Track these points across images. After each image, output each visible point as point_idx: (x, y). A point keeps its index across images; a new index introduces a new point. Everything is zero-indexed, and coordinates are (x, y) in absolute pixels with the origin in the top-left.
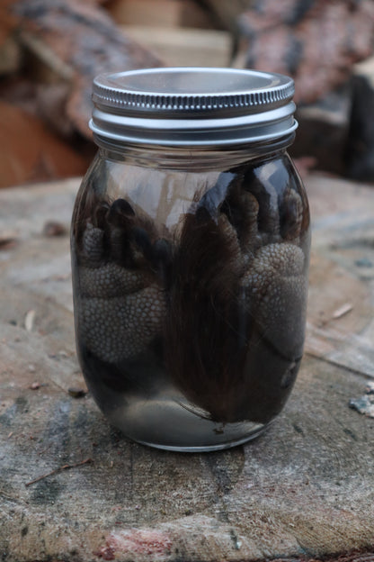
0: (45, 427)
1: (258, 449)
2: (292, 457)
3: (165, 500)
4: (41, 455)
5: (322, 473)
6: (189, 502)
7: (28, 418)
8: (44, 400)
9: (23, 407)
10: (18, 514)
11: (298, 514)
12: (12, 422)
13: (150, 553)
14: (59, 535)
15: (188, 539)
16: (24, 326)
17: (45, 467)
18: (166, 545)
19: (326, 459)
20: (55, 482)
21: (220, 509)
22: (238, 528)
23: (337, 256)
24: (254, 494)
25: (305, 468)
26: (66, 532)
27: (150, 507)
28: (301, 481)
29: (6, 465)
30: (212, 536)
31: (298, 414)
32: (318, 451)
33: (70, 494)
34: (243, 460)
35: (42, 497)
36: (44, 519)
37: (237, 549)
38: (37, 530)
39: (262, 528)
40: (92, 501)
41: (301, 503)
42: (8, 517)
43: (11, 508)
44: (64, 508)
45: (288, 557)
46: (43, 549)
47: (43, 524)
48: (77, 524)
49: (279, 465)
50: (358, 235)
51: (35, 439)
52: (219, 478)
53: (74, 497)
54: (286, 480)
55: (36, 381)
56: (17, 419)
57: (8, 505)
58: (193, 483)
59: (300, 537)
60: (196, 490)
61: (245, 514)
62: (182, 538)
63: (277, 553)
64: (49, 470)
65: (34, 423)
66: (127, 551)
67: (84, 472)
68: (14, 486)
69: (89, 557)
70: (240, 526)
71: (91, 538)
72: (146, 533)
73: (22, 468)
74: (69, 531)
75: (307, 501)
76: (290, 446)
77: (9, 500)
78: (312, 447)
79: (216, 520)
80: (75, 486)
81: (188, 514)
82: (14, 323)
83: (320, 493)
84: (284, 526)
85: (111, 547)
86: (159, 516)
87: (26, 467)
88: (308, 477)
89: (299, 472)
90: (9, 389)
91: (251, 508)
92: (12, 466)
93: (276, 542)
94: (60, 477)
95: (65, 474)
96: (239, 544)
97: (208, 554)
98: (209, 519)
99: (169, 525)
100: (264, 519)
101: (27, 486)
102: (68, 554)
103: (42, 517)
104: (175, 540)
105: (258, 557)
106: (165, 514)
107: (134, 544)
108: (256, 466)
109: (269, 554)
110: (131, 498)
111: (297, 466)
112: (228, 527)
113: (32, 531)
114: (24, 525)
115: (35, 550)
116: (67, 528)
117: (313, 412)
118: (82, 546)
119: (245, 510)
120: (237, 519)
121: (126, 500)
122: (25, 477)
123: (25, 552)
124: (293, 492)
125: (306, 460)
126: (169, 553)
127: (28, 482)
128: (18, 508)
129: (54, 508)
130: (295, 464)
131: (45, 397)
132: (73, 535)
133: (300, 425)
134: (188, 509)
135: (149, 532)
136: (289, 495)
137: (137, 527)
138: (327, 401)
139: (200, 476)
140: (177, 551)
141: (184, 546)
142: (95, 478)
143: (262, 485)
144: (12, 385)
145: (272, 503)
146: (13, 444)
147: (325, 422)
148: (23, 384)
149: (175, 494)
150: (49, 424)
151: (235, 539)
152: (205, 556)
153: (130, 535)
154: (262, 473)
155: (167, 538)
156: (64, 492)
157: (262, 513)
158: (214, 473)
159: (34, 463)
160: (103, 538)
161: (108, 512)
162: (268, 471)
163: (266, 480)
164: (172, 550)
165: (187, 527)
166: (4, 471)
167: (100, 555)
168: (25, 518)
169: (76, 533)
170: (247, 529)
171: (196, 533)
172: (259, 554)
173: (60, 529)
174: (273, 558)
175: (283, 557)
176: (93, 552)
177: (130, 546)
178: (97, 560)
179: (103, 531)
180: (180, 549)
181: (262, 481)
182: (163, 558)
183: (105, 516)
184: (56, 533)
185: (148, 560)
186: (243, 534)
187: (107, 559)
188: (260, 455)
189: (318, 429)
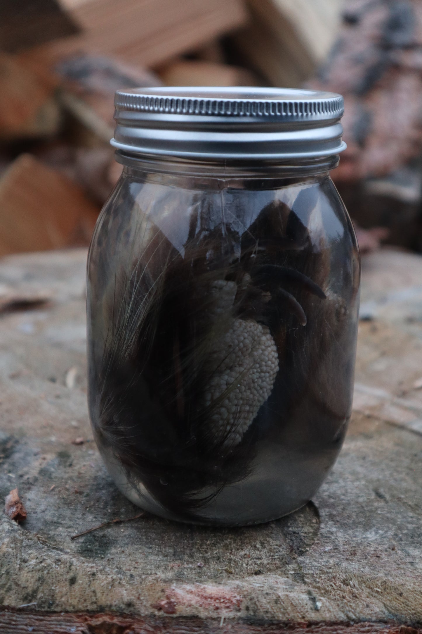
0: (92, 482)
1: (335, 513)
2: (375, 522)
3: (231, 559)
4: (87, 509)
5: (410, 539)
6: (259, 562)
7: (72, 472)
8: (90, 455)
9: (65, 462)
10: (65, 563)
11: (384, 579)
12: (54, 475)
13: (217, 608)
14: (112, 586)
15: (260, 596)
16: (64, 384)
17: (92, 521)
18: (234, 601)
19: (414, 526)
20: (104, 536)
21: (295, 570)
22: (317, 590)
23: (415, 329)
24: (332, 557)
25: (390, 533)
26: (119, 583)
27: (213, 565)
28: (386, 547)
29: (48, 517)
30: (287, 595)
31: (378, 480)
32: (404, 517)
33: (122, 549)
34: (319, 523)
35: (91, 551)
36: (94, 570)
37: (316, 610)
38: (87, 579)
39: (344, 591)
40: (147, 557)
41: (387, 568)
42: (54, 564)
43: (57, 557)
44: (115, 562)
45: (375, 622)
46: (94, 599)
47: (94, 574)
48: (131, 576)
49: (360, 529)
51: (81, 493)
52: (291, 540)
53: (127, 551)
54: (369, 545)
55: (79, 436)
56: (60, 473)
57: (54, 554)
58: (262, 544)
59: (388, 603)
60: (265, 550)
61: (323, 576)
62: (253, 595)
63: (362, 616)
64: (97, 525)
65: (79, 477)
66: (190, 605)
67: (137, 528)
68: (58, 539)
69: (146, 610)
70: (319, 588)
71: (149, 590)
72: (211, 589)
73: (67, 522)
74: (124, 582)
75: (394, 566)
76: (371, 511)
77: (54, 548)
78: (397, 513)
79: (290, 581)
80: (127, 541)
81: (257, 573)
82: (53, 380)
83: (408, 560)
84: (369, 590)
85: (172, 600)
86: (225, 574)
87: (71, 521)
88: (394, 543)
89: (382, 537)
90: (50, 443)
91: (331, 570)
92: (55, 519)
93: (361, 606)
94: (110, 532)
95: (116, 529)
96: (319, 604)
97: (284, 614)
98: (283, 579)
99: (237, 582)
100: (345, 582)
101: (73, 539)
102: (123, 606)
103: (92, 567)
104: (245, 597)
105: (341, 619)
106: (231, 573)
107: (198, 599)
108: (334, 529)
109: (354, 617)
110: (192, 556)
111: (381, 532)
112: (304, 587)
113: (81, 581)
114: (71, 574)
115: (85, 600)
116: (120, 579)
117: (396, 480)
118: (139, 598)
119: (323, 572)
120: (315, 581)
121: (186, 558)
122: (70, 530)
123: (74, 602)
124: (378, 557)
125: (390, 525)
126: (239, 610)
127: (74, 535)
128: (65, 557)
129: (104, 562)
130: (378, 528)
131: (91, 452)
132: (128, 587)
133: (382, 491)
134: (257, 569)
135: (215, 588)
136: (373, 560)
137: (201, 582)
138: (411, 469)
139: (271, 537)
140: (247, 608)
141: (255, 604)
142: (150, 535)
143: (341, 549)
144: (53, 439)
145: (354, 567)
146: (56, 497)
147: (411, 490)
148: (66, 438)
149: (242, 553)
150: (96, 478)
151: (314, 600)
152: (280, 615)
153: (193, 589)
154: (341, 536)
155: (236, 595)
156: (115, 547)
157: (343, 576)
158: (286, 535)
159: (80, 516)
160: (163, 591)
161: (165, 569)
162: (348, 534)
163: (346, 543)
164: (243, 606)
165: (258, 585)
166: (46, 523)
167: (160, 608)
168: (73, 568)
169: (131, 584)
170: (327, 591)
171: (269, 591)
172: (342, 617)
173: (113, 580)
174: (358, 621)
175: (369, 621)
176: (151, 605)
177: (194, 600)
178: (156, 613)
179: (162, 584)
180: (251, 607)
181: (341, 544)
182: (231, 615)
183: (163, 572)
184: (108, 583)
185: (215, 615)
186: (322, 595)
187: (167, 612)
188: (338, 518)
189: (402, 496)
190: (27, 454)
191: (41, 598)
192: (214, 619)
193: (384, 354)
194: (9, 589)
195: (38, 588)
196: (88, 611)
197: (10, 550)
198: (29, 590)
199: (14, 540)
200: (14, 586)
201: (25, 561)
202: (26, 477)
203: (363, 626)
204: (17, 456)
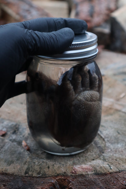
2: (119, 141)
3: (86, 156)
6: (93, 156)
10: (45, 162)
13: (87, 172)
15: (97, 167)
18: (91, 169)
21: (103, 158)
23: (116, 78)
24: (111, 153)
25: (124, 145)
27: (82, 158)
28: (124, 148)
29: (35, 148)
30: (103, 166)
31: (117, 128)
34: (105, 143)
37: (111, 169)
39: (116, 163)
41: (125, 155)
42: (42, 163)
43: (42, 161)
46: (55, 172)
47: (53, 165)
48: (63, 164)
49: (116, 144)
50: (121, 70)
52: (99, 149)
54: (119, 148)
58: (92, 151)
60: (94, 153)
61: (110, 159)
62: (95, 167)
63: (122, 169)
66: (80, 171)
69: (69, 174)
70: (110, 162)
71: (68, 168)
72: (84, 166)
74: (62, 166)
76: (118, 138)
77: (41, 158)
78: (124, 138)
79: (102, 161)
81: (93, 160)
82: (22, 103)
84: (122, 162)
85: (75, 170)
86: (85, 161)
89: (122, 146)
91: (112, 157)
92: (37, 149)
93: (121, 167)
96: (112, 168)
98: (101, 161)
99: (90, 163)
100: (116, 160)
102: (63, 173)
103: (52, 163)
104: (93, 167)
106: (87, 160)
109: (121, 170)
112: (106, 163)
113: (51, 167)
114: (48, 166)
115: (53, 173)
117: (122, 128)
118: (67, 171)
121: (74, 157)
123: (51, 173)
125: (124, 142)
126: (92, 171)
130: (121, 143)
132: (63, 168)
133: (119, 131)
134: (93, 158)
136: (121, 153)
137: (81, 164)
138: (125, 124)
139: (94, 149)
143: (113, 150)
149: (88, 154)
152: (103, 172)
153: (80, 167)
154: (112, 147)
155: (91, 167)
157: (115, 158)
160: (72, 168)
162: (114, 146)
163: (114, 149)
164: (93, 170)
165: (95, 164)
166: (35, 150)
167: (73, 173)
168: (48, 164)
169: (64, 167)
170: (112, 163)
171: (98, 165)
172: (118, 170)
173: (59, 166)
174: (122, 171)
175: (124, 170)
176: (70, 172)
177: (81, 170)
178: (72, 174)
179: (71, 166)
180: (95, 170)
181: (113, 149)
182: (91, 173)
183: (69, 162)
184: (58, 167)
185: (87, 174)
186: (111, 165)
187: (75, 174)
188: (110, 141)
189: (125, 133)
190: (23, 129)
191: (42, 173)
192: (87, 175)
193: (110, 87)
194: (33, 172)
195: (40, 170)
196: (55, 176)
197: (30, 160)
198: (38, 171)
199: (30, 157)
200: (34, 171)
201: (34, 163)
202: (25, 136)
203: (123, 172)
204: (20, 130)
